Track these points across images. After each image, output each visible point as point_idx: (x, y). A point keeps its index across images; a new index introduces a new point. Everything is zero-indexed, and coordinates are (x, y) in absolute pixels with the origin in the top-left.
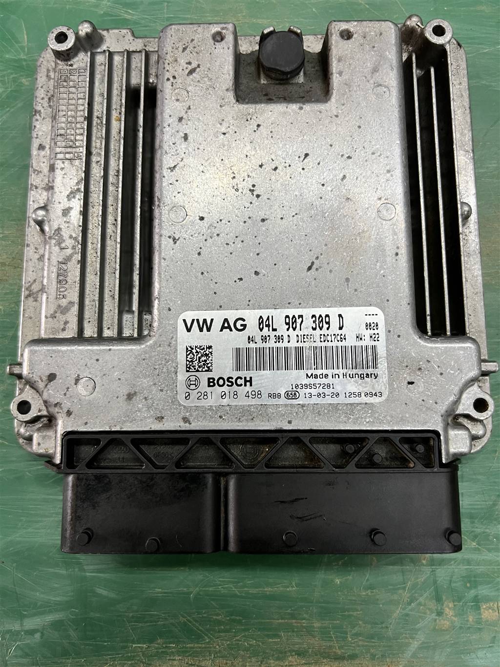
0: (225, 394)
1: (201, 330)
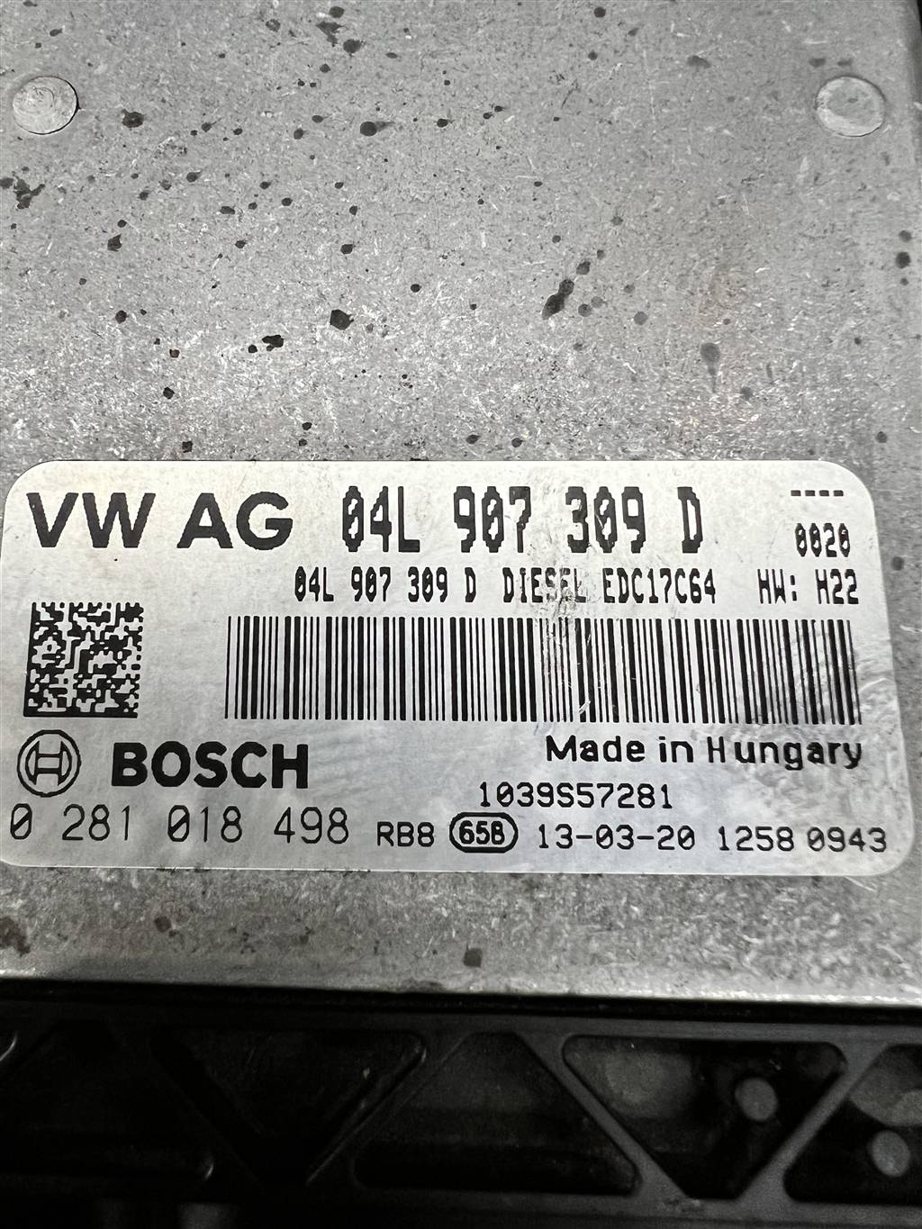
0: (186, 819)
1: (100, 538)
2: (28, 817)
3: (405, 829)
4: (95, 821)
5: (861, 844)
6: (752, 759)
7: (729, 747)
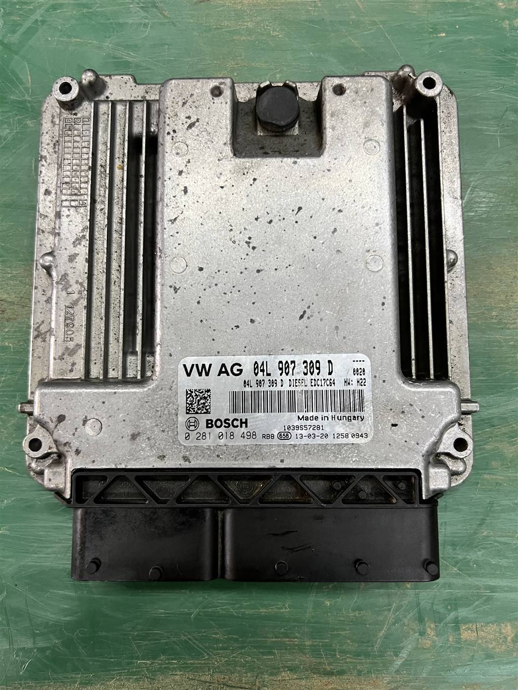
0: (222, 435)
1: (200, 374)
2: (189, 435)
3: (268, 436)
4: (203, 436)
5: (362, 437)
6: (341, 419)
7: (336, 417)
